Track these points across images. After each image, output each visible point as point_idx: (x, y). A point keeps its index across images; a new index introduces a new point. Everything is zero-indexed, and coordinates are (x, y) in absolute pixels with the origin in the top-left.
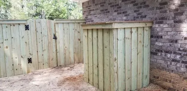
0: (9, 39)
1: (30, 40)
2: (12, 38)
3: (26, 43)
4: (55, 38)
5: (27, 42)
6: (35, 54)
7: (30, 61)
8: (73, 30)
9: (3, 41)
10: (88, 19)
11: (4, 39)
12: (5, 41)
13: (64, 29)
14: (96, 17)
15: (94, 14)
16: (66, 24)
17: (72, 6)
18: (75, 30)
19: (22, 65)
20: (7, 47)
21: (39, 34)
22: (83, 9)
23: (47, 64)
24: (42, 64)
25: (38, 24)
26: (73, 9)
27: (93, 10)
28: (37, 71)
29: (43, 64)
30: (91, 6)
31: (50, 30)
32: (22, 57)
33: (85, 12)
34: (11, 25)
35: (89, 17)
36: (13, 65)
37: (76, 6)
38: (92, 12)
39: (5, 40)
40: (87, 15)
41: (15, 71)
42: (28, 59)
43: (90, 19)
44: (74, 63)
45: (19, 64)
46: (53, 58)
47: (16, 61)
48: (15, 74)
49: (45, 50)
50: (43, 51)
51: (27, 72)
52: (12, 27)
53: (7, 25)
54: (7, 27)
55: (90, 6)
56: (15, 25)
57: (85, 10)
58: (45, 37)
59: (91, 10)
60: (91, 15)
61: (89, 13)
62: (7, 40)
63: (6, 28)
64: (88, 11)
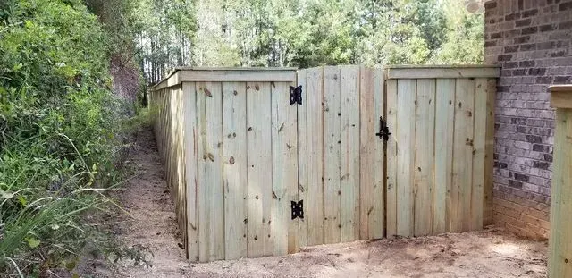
0: (241, 133)
1: (302, 137)
2: (250, 129)
3: (290, 147)
4: (384, 133)
5: (294, 144)
6: (314, 186)
7: (297, 210)
8: (447, 103)
9: (220, 141)
10: (512, 65)
11: (226, 133)
12: (226, 140)
13: (416, 102)
14: (561, 54)
15: (551, 45)
16: (425, 82)
17: (364, 22)
18: (457, 106)
19: (272, 223)
20: (232, 158)
21: (331, 118)
22: (490, 25)
23: (351, 228)
24: (334, 224)
25: (332, 81)
26: (368, 33)
27: (546, 28)
28: (319, 247)
29: (340, 226)
30: (534, 12)
31: (368, 106)
32: (275, 197)
33: (497, 36)
34: (248, 88)
35: (520, 56)
36: (246, 221)
37: (378, 23)
38: (539, 38)
39: (229, 136)
40: (507, 50)
41: (252, 242)
42: (293, 203)
43: (526, 64)
44: (447, 230)
45: (264, 221)
46: (372, 208)
47: (256, 207)
48: (251, 253)
49: (348, 175)
50: (341, 179)
51: (286, 249)
52: (251, 92)
53: (236, 87)
54: (235, 93)
55: (526, 15)
56: (261, 86)
57: (499, 31)
58: (350, 128)
59: (533, 30)
60: (529, 47)
61: (522, 40)
62: (234, 135)
63: (232, 95)
64: (513, 32)
